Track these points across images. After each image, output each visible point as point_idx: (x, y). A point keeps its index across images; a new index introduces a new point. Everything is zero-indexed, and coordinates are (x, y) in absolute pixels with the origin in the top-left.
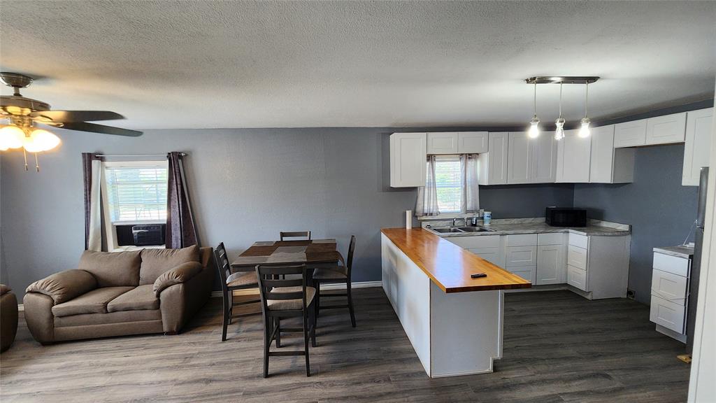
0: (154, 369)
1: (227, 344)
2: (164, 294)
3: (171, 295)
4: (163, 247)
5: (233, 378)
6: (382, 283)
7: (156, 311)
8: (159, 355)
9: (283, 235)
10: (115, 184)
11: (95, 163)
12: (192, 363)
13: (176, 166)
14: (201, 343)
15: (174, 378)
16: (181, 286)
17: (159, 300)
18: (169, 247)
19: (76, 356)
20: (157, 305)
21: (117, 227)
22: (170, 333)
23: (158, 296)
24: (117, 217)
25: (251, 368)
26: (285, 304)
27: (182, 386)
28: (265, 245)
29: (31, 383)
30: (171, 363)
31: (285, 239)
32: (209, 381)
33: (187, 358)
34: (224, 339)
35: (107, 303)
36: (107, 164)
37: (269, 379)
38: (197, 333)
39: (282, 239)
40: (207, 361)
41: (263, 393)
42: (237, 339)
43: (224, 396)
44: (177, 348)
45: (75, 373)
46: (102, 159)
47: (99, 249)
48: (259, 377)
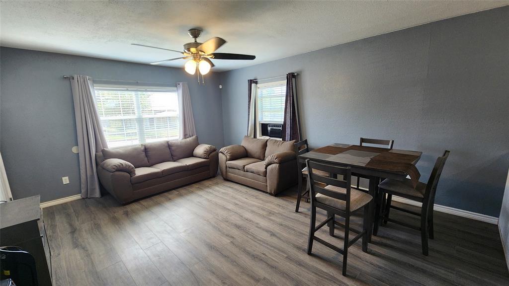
0: (253, 212)
1: (297, 215)
2: (269, 167)
3: (272, 169)
4: (281, 139)
5: (287, 242)
6: (499, 221)
7: (265, 178)
8: (260, 205)
9: (363, 140)
10: (262, 97)
11: (253, 85)
12: (271, 218)
13: (291, 83)
14: (283, 208)
15: (258, 222)
16: (278, 165)
17: (266, 171)
18: (284, 140)
19: (230, 190)
20: (265, 174)
21: (262, 124)
22: (271, 194)
23: (266, 168)
24: (262, 118)
25: (302, 241)
26: (330, 200)
27: (259, 230)
28: (341, 146)
29: (212, 195)
30: (261, 212)
31: (364, 144)
32: (273, 234)
33: (271, 213)
34: (297, 211)
35: (244, 166)
36: (258, 85)
37: (311, 257)
38: (284, 200)
39: (361, 144)
40: (278, 220)
41: (300, 265)
42: (306, 214)
43: (276, 250)
44: (269, 205)
45: (225, 197)
46: (256, 83)
47: (253, 137)
48: (304, 250)
